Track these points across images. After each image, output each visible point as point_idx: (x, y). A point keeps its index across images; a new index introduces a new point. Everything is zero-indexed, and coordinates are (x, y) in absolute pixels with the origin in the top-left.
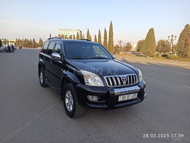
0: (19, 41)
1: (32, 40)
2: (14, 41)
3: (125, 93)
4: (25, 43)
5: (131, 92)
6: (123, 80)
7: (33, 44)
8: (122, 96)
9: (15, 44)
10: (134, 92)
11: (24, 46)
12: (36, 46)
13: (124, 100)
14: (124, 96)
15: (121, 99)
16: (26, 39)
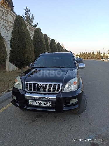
0: (82, 54)
1: (91, 53)
2: (79, 55)
3: (36, 99)
4: (87, 55)
5: (42, 99)
6: (40, 87)
7: (92, 56)
8: (32, 101)
9: (79, 57)
10: (46, 99)
11: (86, 58)
12: (95, 57)
13: (35, 104)
14: (35, 101)
15: (31, 103)
16: (87, 52)
